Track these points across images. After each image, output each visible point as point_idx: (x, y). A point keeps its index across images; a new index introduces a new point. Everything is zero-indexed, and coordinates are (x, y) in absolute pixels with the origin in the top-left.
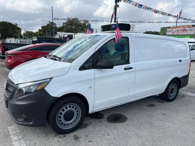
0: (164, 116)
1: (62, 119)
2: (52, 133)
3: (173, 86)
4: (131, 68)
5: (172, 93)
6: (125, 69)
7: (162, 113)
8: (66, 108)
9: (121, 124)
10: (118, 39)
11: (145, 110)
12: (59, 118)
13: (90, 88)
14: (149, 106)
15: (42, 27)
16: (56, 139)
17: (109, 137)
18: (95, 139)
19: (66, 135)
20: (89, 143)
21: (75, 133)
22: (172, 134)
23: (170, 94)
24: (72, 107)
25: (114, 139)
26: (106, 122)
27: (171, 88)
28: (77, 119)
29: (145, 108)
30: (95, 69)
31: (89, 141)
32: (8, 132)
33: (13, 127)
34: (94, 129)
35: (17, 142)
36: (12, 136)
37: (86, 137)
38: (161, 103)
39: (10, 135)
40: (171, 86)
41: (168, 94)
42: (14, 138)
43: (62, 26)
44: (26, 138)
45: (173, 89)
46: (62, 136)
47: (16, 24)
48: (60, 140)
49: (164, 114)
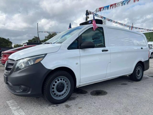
0: (137, 90)
1: (55, 90)
2: (46, 104)
3: (139, 69)
4: (107, 51)
5: (138, 74)
6: (103, 51)
7: (134, 88)
8: (58, 80)
9: (103, 96)
10: (95, 28)
11: (120, 87)
12: (52, 89)
13: (77, 64)
14: (122, 84)
15: (29, 41)
16: (50, 108)
17: (95, 104)
18: (84, 106)
19: (58, 105)
20: (80, 109)
21: (66, 103)
22: (147, 100)
23: (137, 74)
24: (63, 80)
25: (100, 106)
26: (90, 95)
27: (137, 70)
28: (67, 91)
29: (120, 85)
30: (80, 50)
31: (79, 108)
32: (7, 105)
33: (11, 101)
34: (82, 100)
35: (16, 111)
36: (11, 107)
37: (76, 106)
38: (131, 83)
39: (9, 107)
40: (137, 68)
41: (136, 75)
42: (13, 108)
43: (44, 39)
44: (24, 108)
45: (139, 71)
46: (55, 105)
47: (8, 39)
48: (54, 108)
49: (136, 89)
